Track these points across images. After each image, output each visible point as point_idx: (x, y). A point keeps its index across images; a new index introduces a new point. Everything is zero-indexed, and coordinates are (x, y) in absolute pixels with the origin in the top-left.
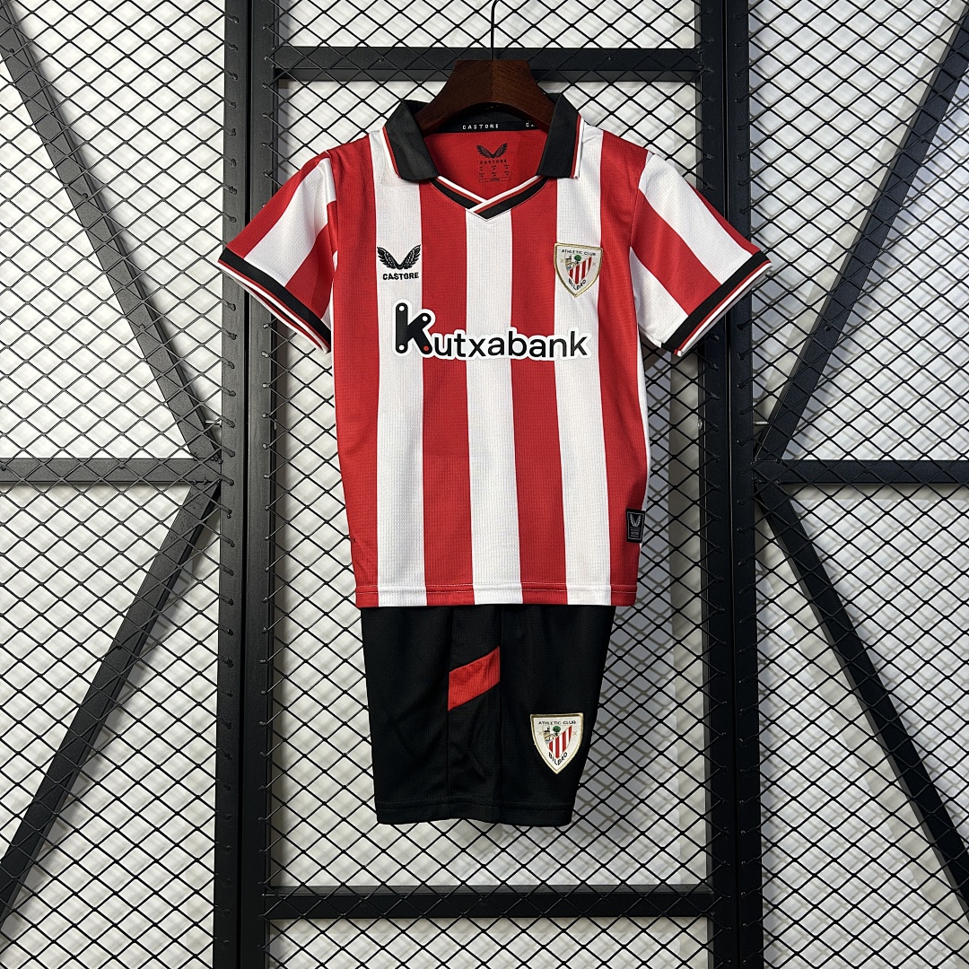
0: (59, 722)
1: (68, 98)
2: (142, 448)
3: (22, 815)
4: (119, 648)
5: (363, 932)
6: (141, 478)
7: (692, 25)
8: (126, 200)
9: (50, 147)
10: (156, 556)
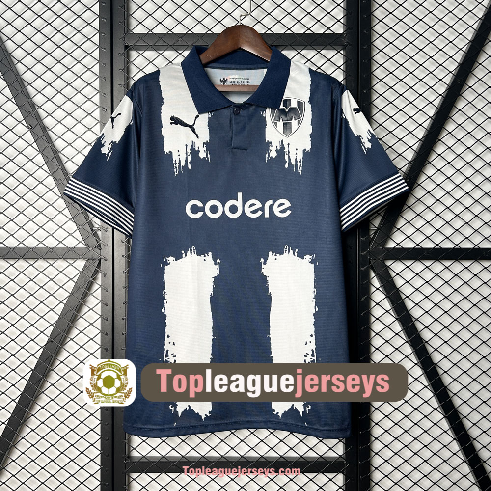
0: (23, 378)
1: (19, 62)
2: (61, 242)
3: (6, 423)
4: (52, 341)
5: (173, 480)
6: (61, 257)
7: (342, 21)
8: (50, 115)
9: (10, 87)
10: (69, 296)
